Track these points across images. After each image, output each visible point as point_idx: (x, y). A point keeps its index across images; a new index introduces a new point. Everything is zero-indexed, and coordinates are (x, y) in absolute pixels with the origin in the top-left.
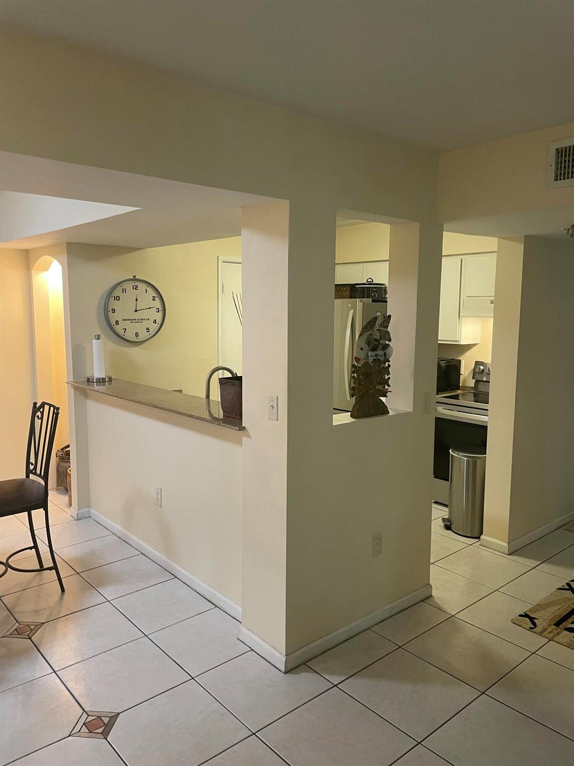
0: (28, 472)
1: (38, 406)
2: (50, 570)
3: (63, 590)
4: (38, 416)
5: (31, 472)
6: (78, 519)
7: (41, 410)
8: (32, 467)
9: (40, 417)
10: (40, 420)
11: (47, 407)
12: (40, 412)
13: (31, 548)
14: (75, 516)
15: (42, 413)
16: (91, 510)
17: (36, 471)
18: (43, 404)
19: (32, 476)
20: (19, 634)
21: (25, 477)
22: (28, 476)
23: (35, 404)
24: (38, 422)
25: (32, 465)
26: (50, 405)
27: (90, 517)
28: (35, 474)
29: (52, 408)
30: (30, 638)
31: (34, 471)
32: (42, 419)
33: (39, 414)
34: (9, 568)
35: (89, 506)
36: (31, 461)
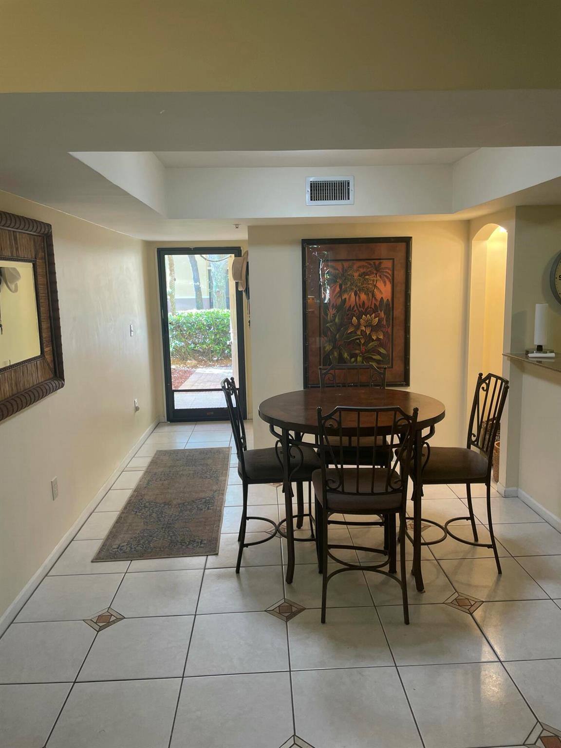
0: (470, 442)
1: (483, 377)
2: (489, 548)
3: (500, 572)
4: (483, 388)
5: (473, 443)
6: (505, 497)
7: (487, 382)
8: (474, 439)
9: (485, 389)
10: (485, 392)
11: (493, 380)
12: (486, 383)
13: (467, 519)
14: (503, 493)
15: (488, 385)
16: (519, 489)
17: (478, 443)
18: (489, 376)
19: (473, 448)
20: (459, 606)
21: (466, 448)
22: (469, 447)
23: (481, 375)
24: (482, 394)
25: (474, 436)
26: (498, 378)
27: (517, 497)
28: (477, 446)
29: (499, 382)
30: (471, 614)
31: (476, 443)
32: (487, 391)
33: (484, 385)
34: (448, 535)
35: (518, 486)
36: (473, 432)
